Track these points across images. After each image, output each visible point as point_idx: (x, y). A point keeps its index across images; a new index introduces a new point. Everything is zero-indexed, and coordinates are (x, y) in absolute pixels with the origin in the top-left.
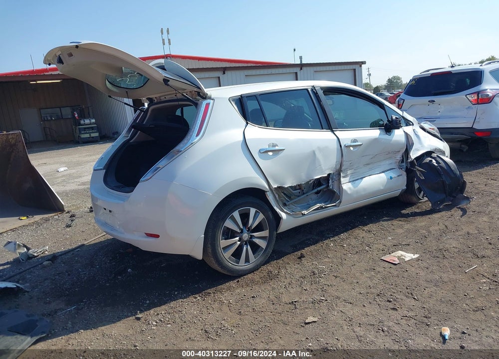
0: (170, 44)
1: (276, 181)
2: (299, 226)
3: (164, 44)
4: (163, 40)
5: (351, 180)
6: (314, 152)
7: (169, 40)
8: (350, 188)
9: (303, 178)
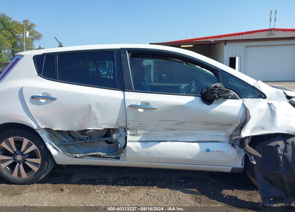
0: (275, 21)
1: (43, 122)
2: (77, 165)
3: (271, 21)
4: (271, 19)
5: (143, 140)
6: (90, 107)
7: (275, 18)
8: (137, 147)
9: (75, 126)
